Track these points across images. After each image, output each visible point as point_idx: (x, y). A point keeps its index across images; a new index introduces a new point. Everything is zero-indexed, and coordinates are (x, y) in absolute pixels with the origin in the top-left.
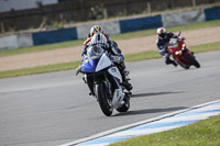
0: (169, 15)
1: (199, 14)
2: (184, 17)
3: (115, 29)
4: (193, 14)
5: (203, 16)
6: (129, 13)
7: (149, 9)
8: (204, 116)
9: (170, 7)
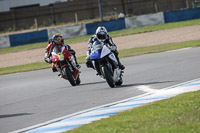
0: (54, 29)
1: (82, 29)
2: (68, 32)
3: (5, 43)
4: (76, 29)
5: (85, 30)
6: (18, 28)
7: (36, 24)
8: (88, 121)
9: (55, 23)
